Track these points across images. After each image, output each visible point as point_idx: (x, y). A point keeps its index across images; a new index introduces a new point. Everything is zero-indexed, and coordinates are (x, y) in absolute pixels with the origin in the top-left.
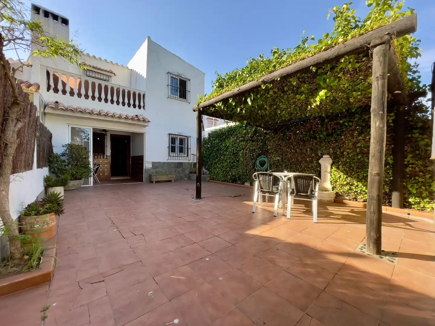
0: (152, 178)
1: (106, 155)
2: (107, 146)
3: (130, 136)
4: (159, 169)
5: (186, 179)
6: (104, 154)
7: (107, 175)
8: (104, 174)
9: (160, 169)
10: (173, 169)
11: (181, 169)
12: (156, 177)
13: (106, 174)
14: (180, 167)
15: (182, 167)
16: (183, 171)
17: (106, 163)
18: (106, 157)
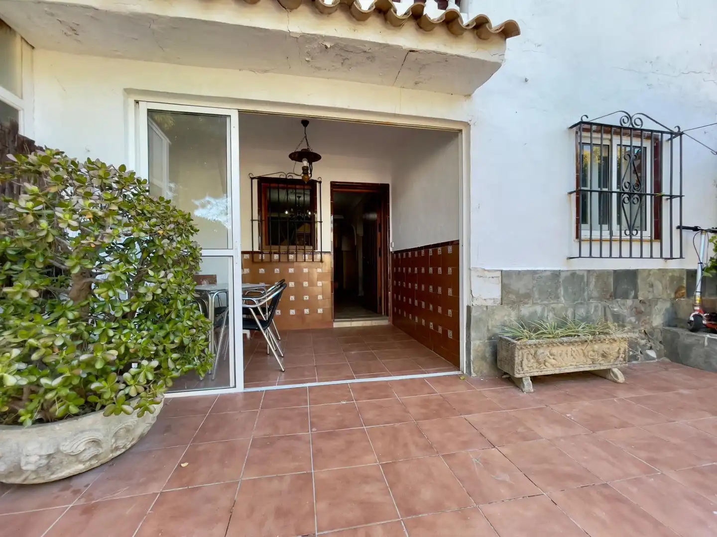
0: (517, 360)
1: (319, 250)
2: (321, 222)
3: (388, 185)
4: (531, 309)
5: (652, 354)
6: (315, 248)
7: (322, 314)
8: (313, 311)
9: (539, 309)
10: (594, 303)
11: (629, 302)
12: (535, 355)
13: (320, 311)
14: (625, 296)
15: (633, 293)
16: (639, 313)
17: (321, 277)
18: (319, 256)
